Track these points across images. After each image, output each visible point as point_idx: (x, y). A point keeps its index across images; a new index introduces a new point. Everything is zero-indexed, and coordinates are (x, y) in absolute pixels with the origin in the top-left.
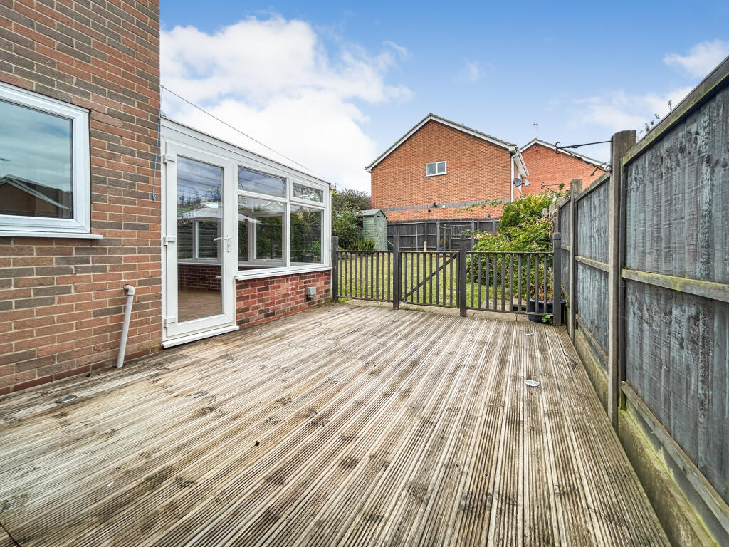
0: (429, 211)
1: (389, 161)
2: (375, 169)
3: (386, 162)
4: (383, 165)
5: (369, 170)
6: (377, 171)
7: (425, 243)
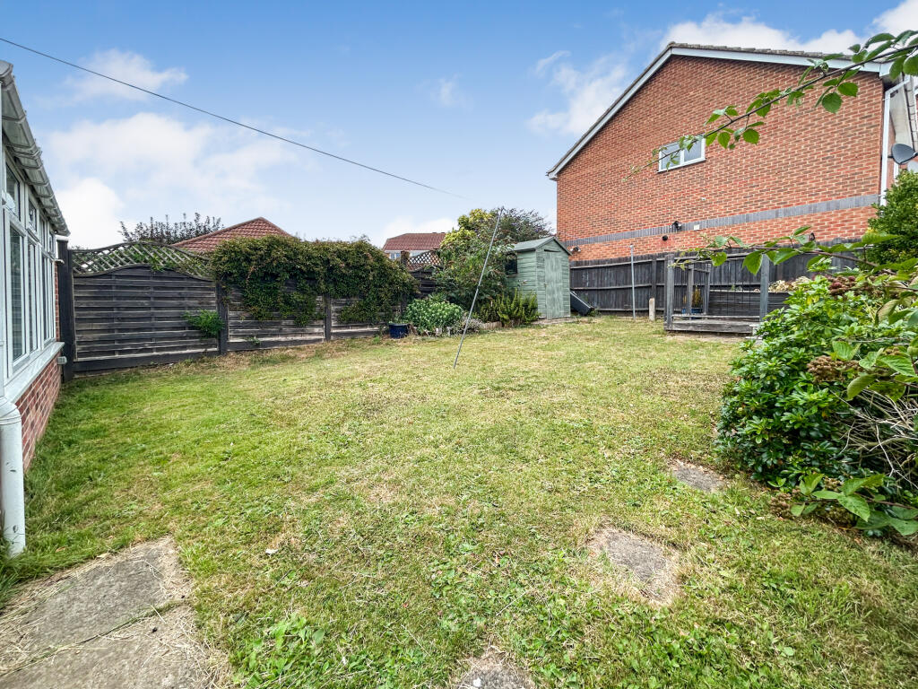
0: (665, 239)
1: (589, 155)
2: (562, 172)
3: (583, 158)
4: (577, 164)
5: (553, 175)
6: (568, 176)
7: (652, 300)
